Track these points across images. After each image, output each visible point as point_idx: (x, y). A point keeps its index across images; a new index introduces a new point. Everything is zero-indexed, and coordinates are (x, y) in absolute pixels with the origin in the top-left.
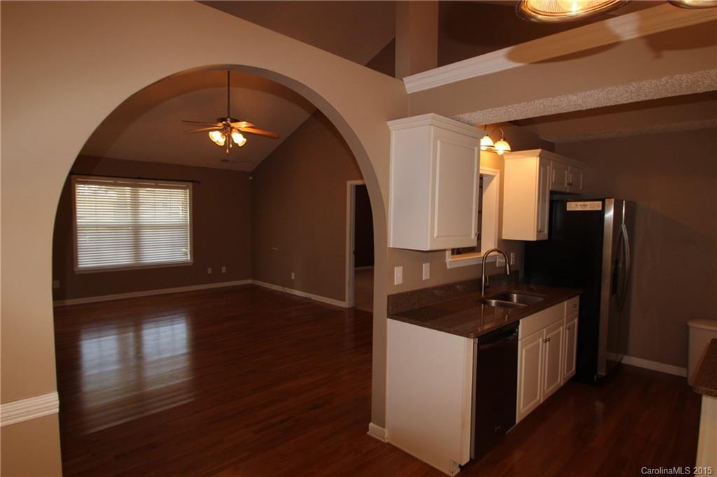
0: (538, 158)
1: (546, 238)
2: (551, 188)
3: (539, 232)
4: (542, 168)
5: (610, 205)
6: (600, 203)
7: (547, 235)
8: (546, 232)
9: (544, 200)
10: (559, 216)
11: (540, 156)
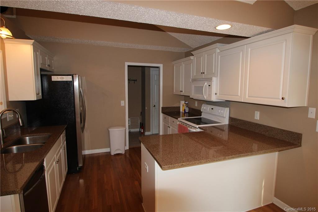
0: (32, 46)
1: (41, 98)
2: (40, 67)
3: (38, 94)
4: (35, 53)
5: (76, 78)
6: (71, 77)
7: (41, 96)
8: (40, 94)
9: (38, 75)
10: (46, 84)
11: (34, 45)
